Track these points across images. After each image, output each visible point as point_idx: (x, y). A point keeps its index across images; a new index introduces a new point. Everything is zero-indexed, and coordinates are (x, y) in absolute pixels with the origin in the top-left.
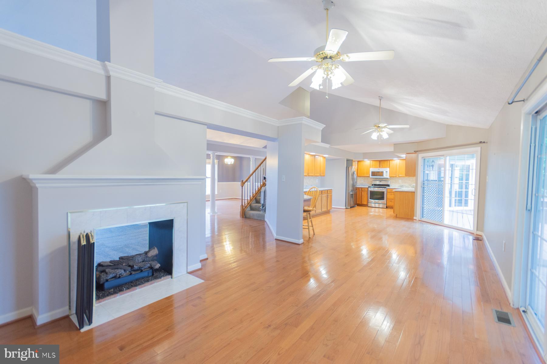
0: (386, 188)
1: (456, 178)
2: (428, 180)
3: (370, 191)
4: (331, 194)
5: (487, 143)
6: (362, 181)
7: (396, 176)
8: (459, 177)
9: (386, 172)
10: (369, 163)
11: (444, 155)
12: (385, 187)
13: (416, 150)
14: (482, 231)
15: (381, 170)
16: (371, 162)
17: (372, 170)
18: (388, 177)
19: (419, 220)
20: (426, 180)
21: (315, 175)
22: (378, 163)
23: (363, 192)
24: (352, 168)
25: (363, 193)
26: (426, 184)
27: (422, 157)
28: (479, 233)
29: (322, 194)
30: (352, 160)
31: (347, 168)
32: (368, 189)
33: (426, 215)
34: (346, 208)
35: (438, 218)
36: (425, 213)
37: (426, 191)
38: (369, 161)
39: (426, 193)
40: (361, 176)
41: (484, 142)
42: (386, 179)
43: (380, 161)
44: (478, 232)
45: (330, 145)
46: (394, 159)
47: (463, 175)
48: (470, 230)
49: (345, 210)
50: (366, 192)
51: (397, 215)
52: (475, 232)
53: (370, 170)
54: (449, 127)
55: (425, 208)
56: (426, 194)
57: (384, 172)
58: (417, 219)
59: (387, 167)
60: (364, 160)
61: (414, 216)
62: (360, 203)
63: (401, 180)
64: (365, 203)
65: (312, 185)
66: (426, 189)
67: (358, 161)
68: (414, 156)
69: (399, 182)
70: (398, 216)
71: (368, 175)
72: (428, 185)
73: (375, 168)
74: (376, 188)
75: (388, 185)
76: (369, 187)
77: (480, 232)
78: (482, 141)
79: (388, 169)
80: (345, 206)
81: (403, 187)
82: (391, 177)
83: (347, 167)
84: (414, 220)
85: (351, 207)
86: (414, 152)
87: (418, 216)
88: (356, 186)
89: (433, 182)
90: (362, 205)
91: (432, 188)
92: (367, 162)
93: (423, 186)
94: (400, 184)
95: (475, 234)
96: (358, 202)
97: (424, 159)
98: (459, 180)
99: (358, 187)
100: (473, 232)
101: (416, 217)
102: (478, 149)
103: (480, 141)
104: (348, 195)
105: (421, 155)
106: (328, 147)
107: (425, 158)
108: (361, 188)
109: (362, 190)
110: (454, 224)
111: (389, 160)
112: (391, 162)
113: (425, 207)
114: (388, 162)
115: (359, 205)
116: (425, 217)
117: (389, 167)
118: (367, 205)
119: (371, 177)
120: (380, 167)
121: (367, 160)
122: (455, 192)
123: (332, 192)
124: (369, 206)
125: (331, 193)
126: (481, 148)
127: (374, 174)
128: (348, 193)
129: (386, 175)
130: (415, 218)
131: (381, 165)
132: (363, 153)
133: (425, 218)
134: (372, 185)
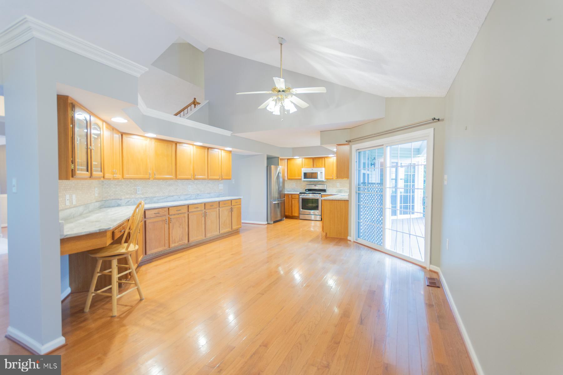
0: (320, 194)
1: (401, 179)
2: (364, 183)
3: (302, 199)
4: (239, 206)
5: (443, 120)
6: (294, 185)
7: (333, 179)
8: (404, 178)
9: (322, 173)
10: (301, 162)
11: (383, 145)
12: (319, 192)
13: (349, 139)
14: (438, 265)
15: (314, 170)
16: (303, 160)
17: (304, 170)
18: (323, 179)
19: (354, 242)
20: (362, 183)
21: (209, 178)
22: (311, 160)
23: (293, 200)
24: (276, 169)
25: (293, 202)
26: (362, 189)
27: (356, 150)
28: (434, 268)
29: (219, 207)
30: (279, 157)
31: (269, 167)
32: (299, 196)
33: (363, 233)
34: (268, 224)
35: (378, 240)
36: (362, 231)
37: (362, 199)
38: (301, 159)
39: (362, 201)
40: (292, 179)
41: (438, 120)
42: (321, 182)
43: (314, 159)
44: (432, 266)
45: (232, 132)
46: (329, 156)
47: (408, 177)
48: (420, 261)
49: (266, 226)
50: (297, 200)
51: (326, 234)
52: (429, 267)
53: (301, 171)
54: (388, 101)
55: (362, 224)
56: (362, 203)
57: (319, 173)
58: (352, 240)
59: (321, 167)
60: (295, 157)
61: (348, 236)
62: (290, 214)
63: (339, 184)
64: (296, 214)
65: (209, 193)
66: (362, 196)
67: (288, 159)
68: (346, 148)
69: (337, 186)
70: (328, 236)
71: (300, 178)
72: (364, 191)
73: (307, 168)
74: (311, 195)
75: (324, 191)
76: (300, 193)
78: (436, 118)
79: (323, 170)
80: (267, 221)
81: (342, 192)
82: (327, 179)
83: (267, 167)
84: (348, 241)
85: (275, 222)
86: (347, 143)
87: (352, 237)
88: (283, 193)
89: (370, 186)
90: (293, 216)
91: (369, 195)
92: (299, 161)
93: (358, 192)
94: (338, 188)
95: (428, 269)
96: (287, 214)
97: (359, 152)
98: (405, 183)
99: (286, 193)
100: (424, 265)
101: (351, 236)
102: (429, 131)
103: (433, 117)
104: (271, 204)
105: (355, 147)
106: (230, 135)
107: (360, 151)
108: (291, 194)
109: (292, 197)
110: (399, 251)
111: (324, 158)
112: (326, 159)
113: (361, 222)
114: (323, 159)
115: (287, 217)
116: (361, 236)
117: (325, 167)
118: (299, 217)
119: (303, 179)
120: (313, 166)
121: (299, 157)
122: (400, 197)
123: (240, 202)
124: (301, 218)
125: (240, 204)
126: (434, 129)
127: (306, 175)
128: (271, 202)
129: (321, 177)
130: (349, 238)
131: (315, 163)
132: (293, 148)
133: (362, 238)
134: (306, 191)
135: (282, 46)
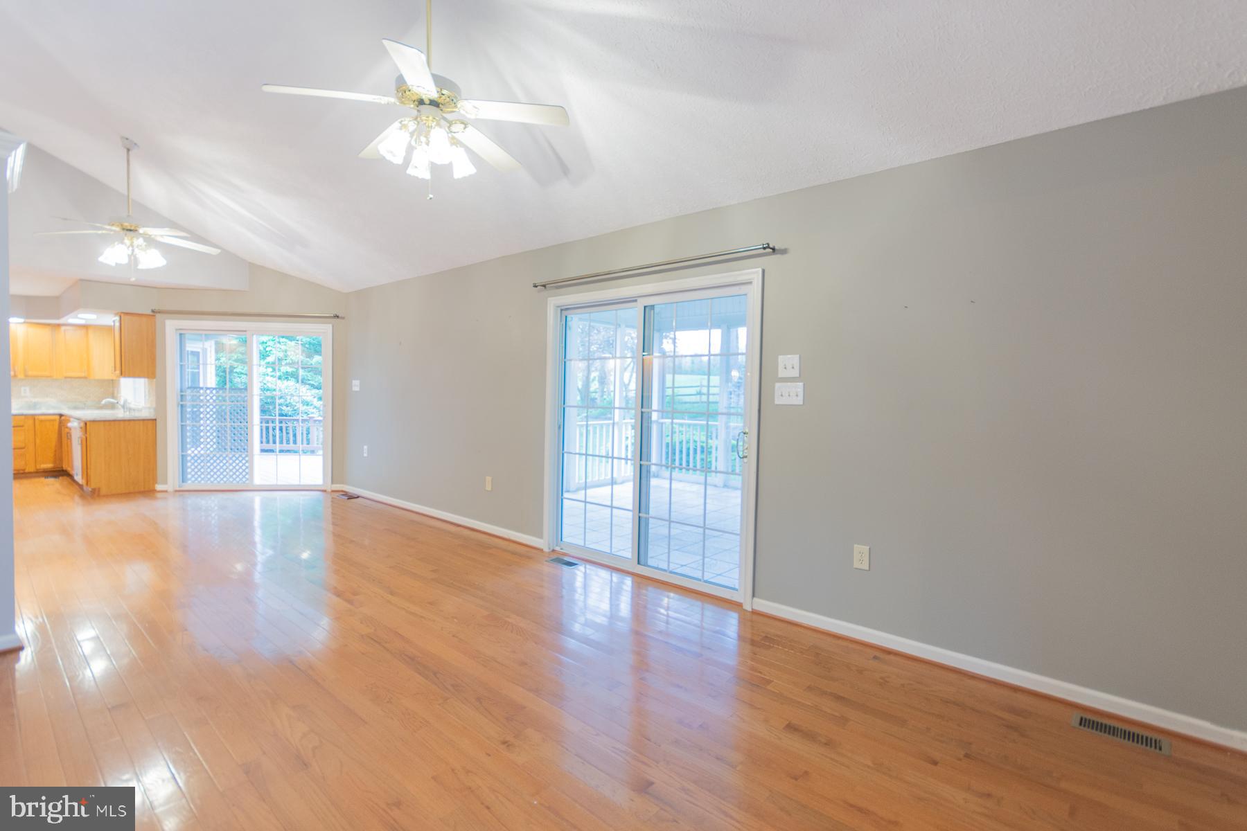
2: (195, 388)
5: (343, 318)
11: (245, 331)
13: (157, 309)
14: (348, 479)
19: (176, 491)
20: (188, 388)
27: (177, 330)
28: (341, 487)
33: (194, 471)
41: (337, 316)
44: (334, 485)
48: (314, 484)
52: (329, 487)
54: (255, 270)
58: (168, 490)
61: (157, 483)
77: (338, 485)
84: (159, 494)
87: (170, 479)
93: (180, 403)
95: (329, 491)
97: (181, 334)
100: (323, 488)
101: (165, 482)
102: (324, 329)
105: (172, 324)
107: (182, 332)
116: (190, 478)
126: (333, 328)
130: (159, 487)
133: (189, 482)
135: (130, 152)
